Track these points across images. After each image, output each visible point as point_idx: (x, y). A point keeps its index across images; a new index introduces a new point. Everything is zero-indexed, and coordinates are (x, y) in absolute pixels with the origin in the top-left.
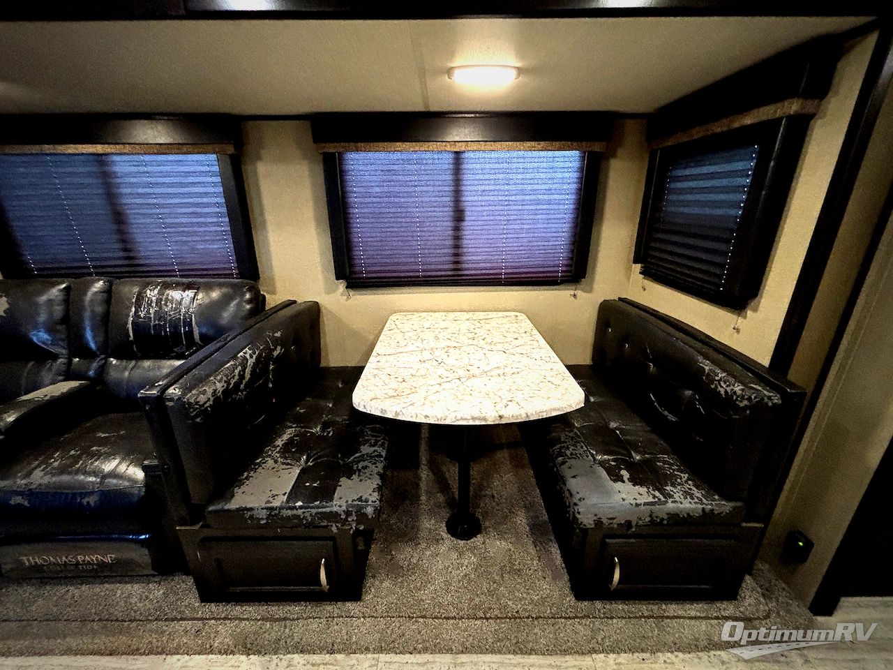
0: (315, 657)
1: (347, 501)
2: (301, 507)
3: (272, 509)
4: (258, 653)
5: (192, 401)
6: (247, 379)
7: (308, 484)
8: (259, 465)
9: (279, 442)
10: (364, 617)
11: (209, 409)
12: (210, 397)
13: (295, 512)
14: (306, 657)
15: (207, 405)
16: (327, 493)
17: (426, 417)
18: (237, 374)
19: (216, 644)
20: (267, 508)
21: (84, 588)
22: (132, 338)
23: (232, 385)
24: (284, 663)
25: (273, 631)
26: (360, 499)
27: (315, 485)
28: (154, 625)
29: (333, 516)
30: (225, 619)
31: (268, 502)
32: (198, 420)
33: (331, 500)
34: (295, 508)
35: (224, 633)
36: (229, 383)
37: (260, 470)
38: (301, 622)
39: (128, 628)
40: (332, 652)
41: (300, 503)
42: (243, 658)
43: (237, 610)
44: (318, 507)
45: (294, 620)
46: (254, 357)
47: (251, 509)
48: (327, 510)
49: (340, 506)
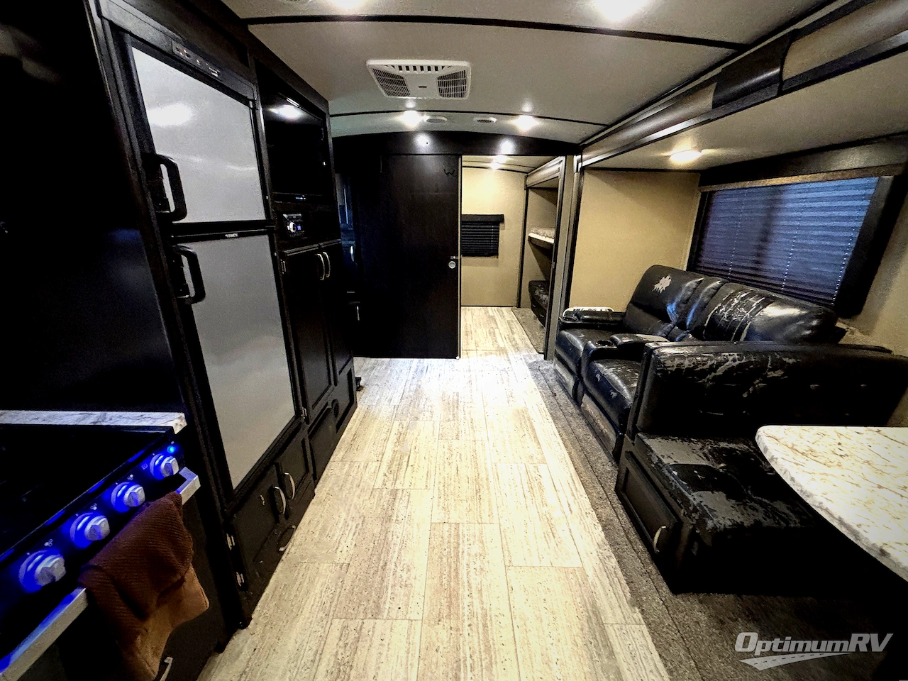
0: (620, 572)
1: (701, 502)
2: (673, 476)
3: (660, 461)
4: (607, 536)
5: (662, 360)
6: (718, 374)
7: (696, 472)
8: (690, 441)
9: (723, 445)
10: (664, 604)
11: (669, 372)
12: (675, 365)
13: (669, 475)
14: (618, 567)
15: (670, 369)
16: (697, 485)
17: (792, 479)
18: (708, 364)
19: (599, 510)
20: (659, 458)
21: (594, 439)
22: (706, 325)
23: (699, 369)
24: (608, 554)
25: (621, 539)
26: (711, 510)
27: (699, 477)
28: (594, 477)
29: (686, 502)
30: (613, 508)
31: (663, 456)
32: (659, 374)
33: (694, 491)
34: (670, 472)
35: (607, 511)
36: (696, 366)
37: (686, 443)
38: (634, 554)
39: (588, 468)
40: (628, 584)
41: (676, 473)
42: (600, 529)
43: (621, 511)
44: (681, 486)
45: (633, 548)
46: (738, 362)
47: (652, 451)
48: (686, 494)
49: (694, 499)
